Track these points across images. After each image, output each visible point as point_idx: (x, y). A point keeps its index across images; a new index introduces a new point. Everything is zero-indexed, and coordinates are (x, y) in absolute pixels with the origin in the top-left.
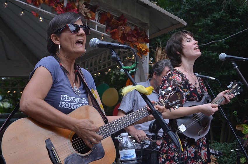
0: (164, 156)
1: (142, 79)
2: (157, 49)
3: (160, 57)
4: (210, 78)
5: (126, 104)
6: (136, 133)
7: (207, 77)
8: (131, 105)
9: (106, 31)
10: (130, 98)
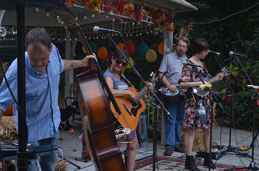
0: (187, 104)
1: (169, 46)
2: (180, 28)
3: (182, 34)
4: (217, 53)
5: (163, 68)
6: (170, 87)
7: (215, 52)
8: (166, 68)
9: (152, 20)
10: (165, 64)
